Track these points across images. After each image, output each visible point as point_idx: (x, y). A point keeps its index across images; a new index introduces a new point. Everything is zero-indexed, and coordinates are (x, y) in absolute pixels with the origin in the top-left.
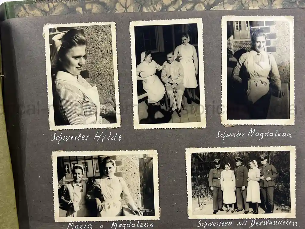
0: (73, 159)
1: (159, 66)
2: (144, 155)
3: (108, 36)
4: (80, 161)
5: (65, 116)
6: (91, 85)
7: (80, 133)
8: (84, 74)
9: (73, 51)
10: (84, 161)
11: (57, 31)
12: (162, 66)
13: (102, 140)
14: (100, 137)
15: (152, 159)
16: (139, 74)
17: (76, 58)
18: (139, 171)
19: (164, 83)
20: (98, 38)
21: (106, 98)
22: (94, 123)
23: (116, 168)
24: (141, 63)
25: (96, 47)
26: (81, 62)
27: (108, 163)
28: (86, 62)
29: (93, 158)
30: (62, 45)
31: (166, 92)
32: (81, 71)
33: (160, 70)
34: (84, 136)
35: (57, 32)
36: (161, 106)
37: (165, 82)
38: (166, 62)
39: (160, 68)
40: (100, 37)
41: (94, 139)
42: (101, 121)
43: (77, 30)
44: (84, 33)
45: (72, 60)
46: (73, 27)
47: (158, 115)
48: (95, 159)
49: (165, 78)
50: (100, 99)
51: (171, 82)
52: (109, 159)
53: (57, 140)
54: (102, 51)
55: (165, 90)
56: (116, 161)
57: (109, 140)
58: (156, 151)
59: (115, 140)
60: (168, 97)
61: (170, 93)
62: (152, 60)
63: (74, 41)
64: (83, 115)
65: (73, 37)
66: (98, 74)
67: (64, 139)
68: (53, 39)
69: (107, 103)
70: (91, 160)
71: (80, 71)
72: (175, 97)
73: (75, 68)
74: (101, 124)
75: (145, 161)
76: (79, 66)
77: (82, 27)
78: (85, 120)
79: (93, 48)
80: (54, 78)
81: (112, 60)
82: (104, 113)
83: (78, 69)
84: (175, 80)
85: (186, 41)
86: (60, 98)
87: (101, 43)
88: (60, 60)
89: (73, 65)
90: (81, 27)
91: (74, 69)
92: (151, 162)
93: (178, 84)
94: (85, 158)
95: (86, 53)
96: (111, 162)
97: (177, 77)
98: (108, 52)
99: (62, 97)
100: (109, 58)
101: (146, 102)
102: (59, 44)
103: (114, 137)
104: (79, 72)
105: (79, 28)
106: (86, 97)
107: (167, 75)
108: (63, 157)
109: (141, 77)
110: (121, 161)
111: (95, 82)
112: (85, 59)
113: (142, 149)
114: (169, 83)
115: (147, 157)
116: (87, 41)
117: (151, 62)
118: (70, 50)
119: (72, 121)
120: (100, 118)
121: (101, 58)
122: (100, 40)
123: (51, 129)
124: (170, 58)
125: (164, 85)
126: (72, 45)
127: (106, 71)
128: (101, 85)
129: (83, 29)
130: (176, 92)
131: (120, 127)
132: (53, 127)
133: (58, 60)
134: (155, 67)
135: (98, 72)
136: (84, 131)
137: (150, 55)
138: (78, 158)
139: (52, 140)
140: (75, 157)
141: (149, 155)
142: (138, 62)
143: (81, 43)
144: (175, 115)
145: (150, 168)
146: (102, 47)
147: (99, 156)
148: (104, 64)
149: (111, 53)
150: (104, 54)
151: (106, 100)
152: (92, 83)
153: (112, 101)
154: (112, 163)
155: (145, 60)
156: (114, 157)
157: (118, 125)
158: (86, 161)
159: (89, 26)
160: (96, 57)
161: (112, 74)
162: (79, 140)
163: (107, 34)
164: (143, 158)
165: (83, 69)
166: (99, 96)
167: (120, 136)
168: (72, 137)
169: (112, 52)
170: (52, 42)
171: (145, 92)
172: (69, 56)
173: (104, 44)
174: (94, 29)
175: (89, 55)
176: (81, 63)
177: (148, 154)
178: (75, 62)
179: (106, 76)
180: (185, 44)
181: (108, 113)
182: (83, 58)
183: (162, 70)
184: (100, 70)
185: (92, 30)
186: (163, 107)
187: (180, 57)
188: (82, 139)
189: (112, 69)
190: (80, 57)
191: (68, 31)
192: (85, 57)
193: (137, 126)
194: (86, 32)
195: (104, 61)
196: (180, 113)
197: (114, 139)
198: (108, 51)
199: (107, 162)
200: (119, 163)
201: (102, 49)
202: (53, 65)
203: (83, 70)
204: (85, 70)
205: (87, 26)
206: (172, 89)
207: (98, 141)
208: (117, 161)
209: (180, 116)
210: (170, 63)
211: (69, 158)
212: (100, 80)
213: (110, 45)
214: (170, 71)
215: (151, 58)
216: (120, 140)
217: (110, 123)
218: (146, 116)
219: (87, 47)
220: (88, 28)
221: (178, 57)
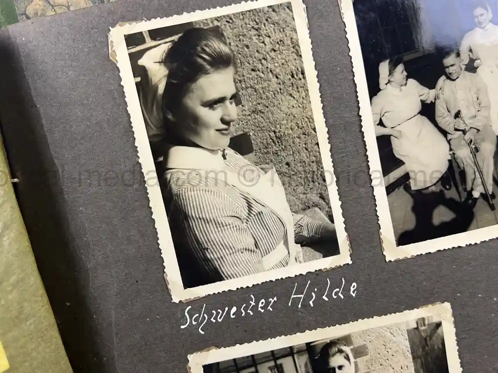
0: (245, 364)
1: (425, 90)
2: (419, 319)
3: (288, 34)
4: (263, 364)
5: (207, 260)
6: (262, 169)
7: (252, 296)
8: (241, 144)
9: (201, 88)
10: (272, 364)
11: (148, 39)
12: (434, 90)
13: (311, 303)
14: (302, 296)
15: (439, 325)
16: (381, 120)
17: (211, 104)
18: (411, 360)
19: (444, 133)
20: (263, 42)
21: (305, 196)
22: (284, 264)
23: (356, 364)
24: (380, 90)
25: (260, 67)
26: (226, 115)
27: (333, 355)
28: (241, 113)
29: (295, 351)
30: (170, 76)
31: (454, 154)
32: (231, 139)
33: (432, 102)
34: (263, 301)
35: (149, 43)
36: (446, 192)
37: (447, 129)
38: (443, 77)
39: (429, 95)
40: (267, 40)
41: (290, 304)
42: (301, 255)
43: (203, 29)
44: (223, 35)
45: (204, 113)
46: (190, 24)
47: (442, 215)
48: (300, 352)
49: (445, 119)
50: (289, 201)
51: (462, 127)
52: (335, 346)
53: (194, 323)
54: (277, 77)
55: (451, 150)
56: (352, 347)
57: (326, 299)
58: (447, 305)
59: (342, 297)
60: (459, 167)
61: (464, 154)
62: (408, 77)
63: (200, 60)
64: (253, 248)
65: (196, 50)
66: (275, 138)
67: (212, 319)
68: (141, 62)
69: (309, 208)
70: (290, 359)
71: (229, 137)
72: (476, 164)
73: (212, 132)
74: (301, 262)
75: (423, 334)
76: (224, 127)
77: (217, 19)
78: (260, 262)
79: (254, 73)
80: (162, 168)
81: (307, 95)
82: (305, 233)
83: (223, 134)
84: (471, 121)
85: (483, 17)
86: (186, 217)
87: (271, 54)
88: (170, 117)
89: (206, 126)
90: (212, 20)
91: (209, 136)
92: (439, 335)
93: (478, 130)
94: (274, 356)
95: (237, 88)
96: (341, 351)
97: (473, 112)
98: (293, 76)
99: (192, 212)
100: (299, 92)
101: (407, 188)
102: (159, 74)
103: (338, 290)
104: (226, 141)
105: (209, 22)
106: (253, 202)
107: (449, 112)
108: (218, 363)
109: (385, 127)
110: (365, 345)
111: (272, 161)
112: (237, 105)
113: (411, 308)
114: (456, 130)
115: (426, 322)
116: (234, 55)
117: (406, 84)
118: (194, 86)
119: (225, 269)
120: (296, 249)
121: (279, 96)
122: (269, 47)
123: (176, 300)
124: (452, 65)
125: (446, 137)
126: (196, 72)
127: (297, 128)
128: (288, 164)
129: (219, 24)
130: (477, 150)
131: (350, 262)
132: (179, 292)
133: (165, 119)
134: (417, 96)
135: (275, 132)
136: (263, 290)
137: (400, 67)
138: (255, 358)
139: (182, 327)
140: (248, 357)
141: (432, 316)
142: (374, 89)
143: (221, 61)
144: (481, 209)
145: (438, 347)
146: (276, 65)
147: (308, 344)
148: (287, 110)
149: (301, 76)
150: (284, 83)
151: (306, 201)
152: (262, 163)
153: (321, 201)
154: (344, 354)
155: (389, 82)
156: (347, 340)
157: (344, 258)
158: (279, 362)
159: (234, 14)
160: (264, 96)
161: (309, 132)
162: (252, 314)
163: (283, 29)
164: (417, 328)
165: (234, 130)
166: (286, 194)
167: (354, 284)
168: (234, 309)
169: (303, 73)
170: (140, 72)
171: (399, 163)
172: (193, 103)
173: (279, 56)
174: (247, 21)
175: (244, 92)
176: (229, 116)
177: (430, 315)
178: (212, 117)
179: (297, 140)
180: (482, 26)
181: (316, 233)
182: (231, 103)
183: (435, 99)
184: (278, 126)
185: (244, 25)
186: (451, 193)
187: (476, 60)
188: (260, 309)
189: (311, 119)
190: (221, 100)
191: (180, 35)
192: (236, 98)
193: (393, 252)
194: (228, 32)
195: (286, 103)
196: (494, 202)
197: (340, 294)
198: (294, 72)
199: (331, 353)
200: (359, 352)
201: (277, 71)
202: (151, 133)
203: (235, 135)
204: (242, 132)
205: (228, 16)
206: (466, 144)
207: (300, 306)
208: (356, 346)
209: (492, 208)
210: (454, 80)
211: (233, 364)
212: (283, 154)
213: (296, 57)
214: (455, 99)
215: (405, 73)
216: (354, 295)
217: (324, 257)
218: (410, 223)
219: (237, 72)
220: (231, 19)
221: (472, 61)
